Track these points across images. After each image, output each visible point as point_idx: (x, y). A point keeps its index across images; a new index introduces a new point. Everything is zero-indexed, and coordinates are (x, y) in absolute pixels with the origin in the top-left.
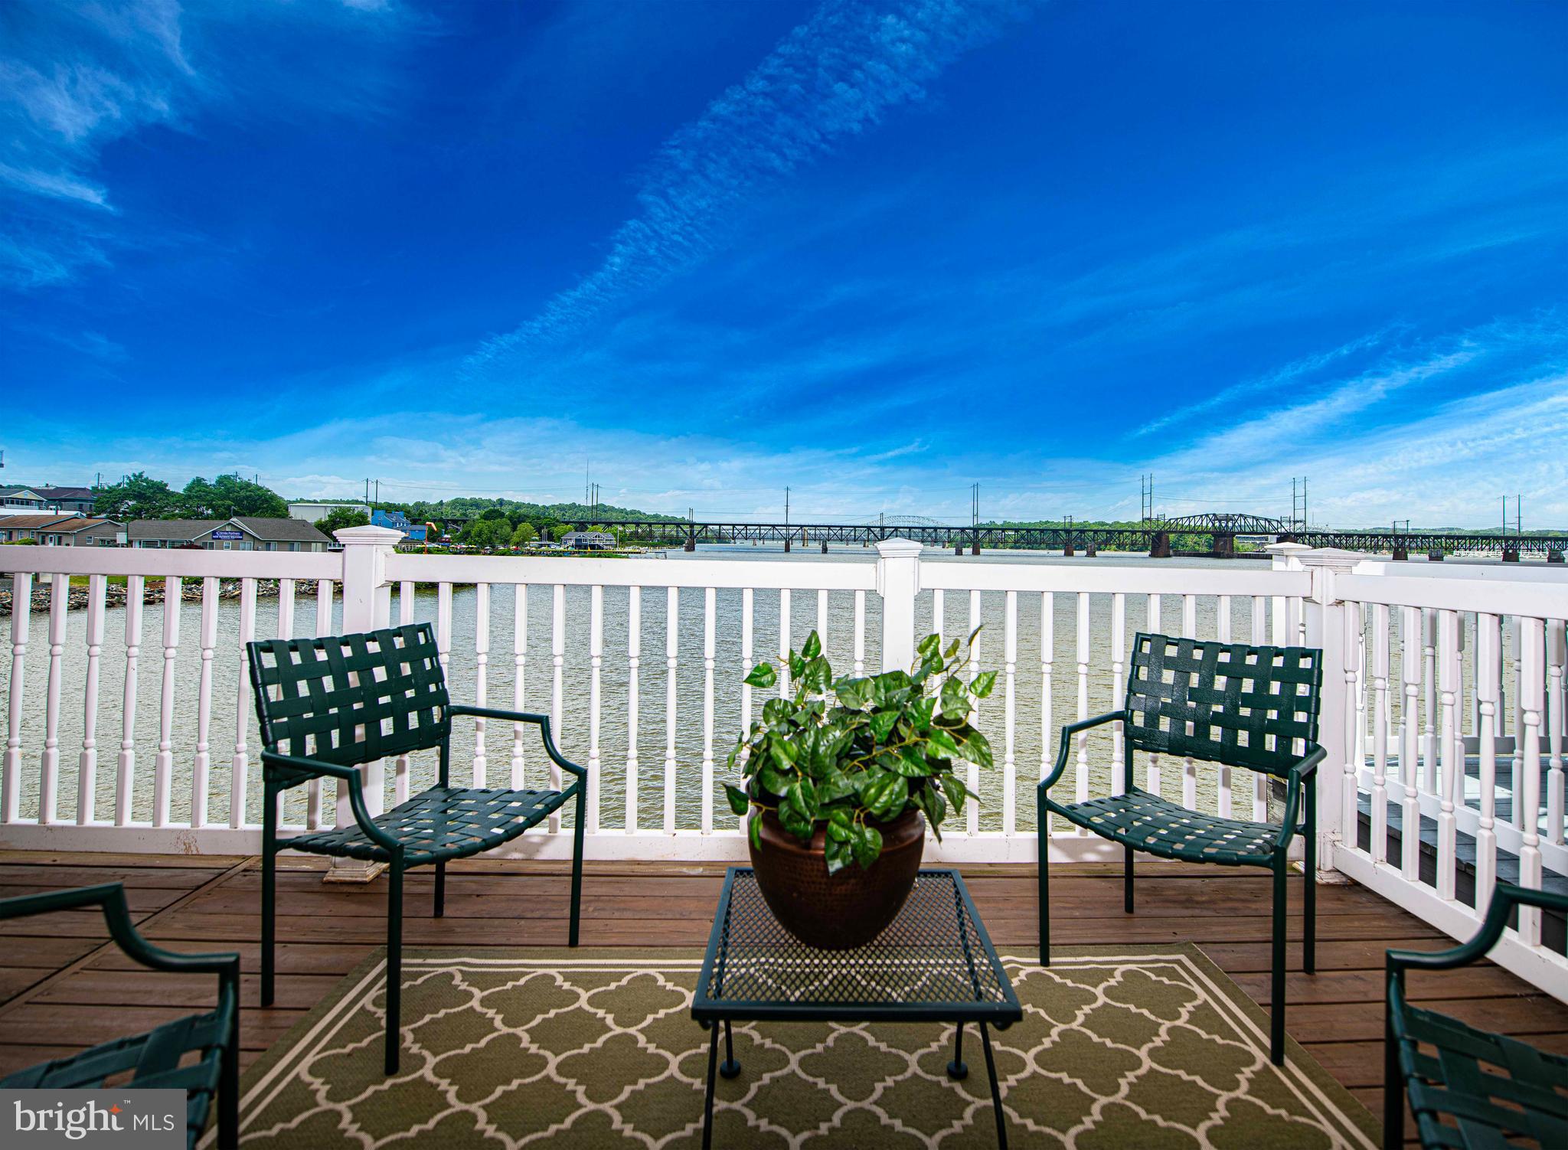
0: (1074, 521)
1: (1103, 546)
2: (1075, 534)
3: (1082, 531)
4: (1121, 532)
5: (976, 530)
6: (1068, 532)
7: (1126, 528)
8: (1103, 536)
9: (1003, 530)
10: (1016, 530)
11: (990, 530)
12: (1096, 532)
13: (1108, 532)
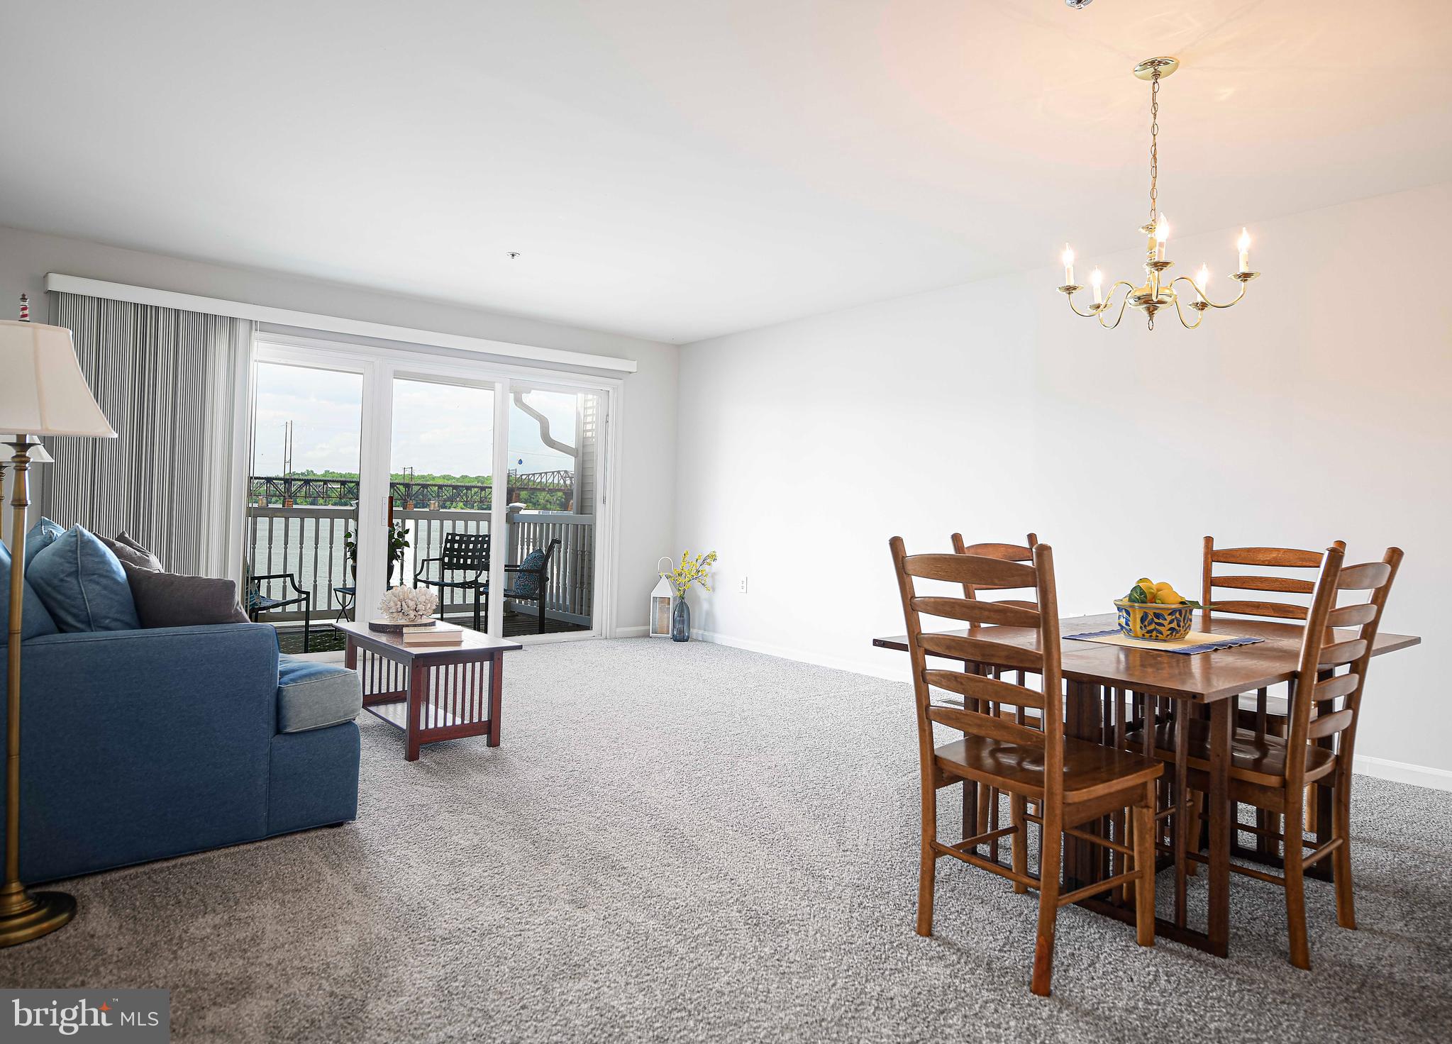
0: (416, 474)
1: (448, 503)
2: (415, 489)
3: (425, 486)
4: (468, 488)
5: (287, 481)
6: (407, 486)
7: (475, 483)
8: (447, 493)
9: (325, 482)
10: (343, 483)
11: (307, 482)
12: (440, 487)
13: (455, 487)
